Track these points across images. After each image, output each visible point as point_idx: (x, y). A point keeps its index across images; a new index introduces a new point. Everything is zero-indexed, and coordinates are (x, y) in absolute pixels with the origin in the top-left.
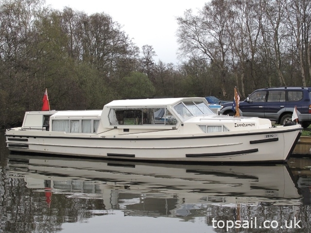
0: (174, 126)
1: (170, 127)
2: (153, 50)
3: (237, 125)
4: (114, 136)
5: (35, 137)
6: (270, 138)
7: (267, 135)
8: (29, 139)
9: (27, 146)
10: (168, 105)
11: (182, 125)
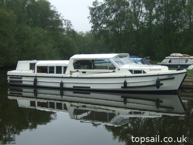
0: (114, 70)
1: (112, 71)
2: (71, 23)
3: (151, 70)
4: (78, 76)
5: (27, 76)
6: (170, 77)
7: (169, 75)
8: (23, 78)
9: (21, 82)
10: (110, 58)
11: (119, 70)
